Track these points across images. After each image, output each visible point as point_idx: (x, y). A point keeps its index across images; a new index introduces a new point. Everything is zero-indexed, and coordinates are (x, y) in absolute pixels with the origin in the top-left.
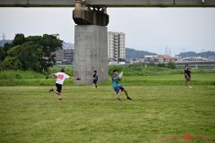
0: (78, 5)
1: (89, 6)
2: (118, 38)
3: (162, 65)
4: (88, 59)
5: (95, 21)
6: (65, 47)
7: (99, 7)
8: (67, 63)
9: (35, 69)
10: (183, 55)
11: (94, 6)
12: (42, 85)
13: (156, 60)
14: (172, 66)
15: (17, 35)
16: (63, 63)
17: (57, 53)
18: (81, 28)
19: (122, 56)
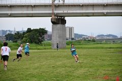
0: (53, 16)
1: (58, 16)
2: (71, 29)
3: (90, 40)
4: (57, 38)
5: (60, 22)
6: (48, 33)
7: (62, 16)
8: (49, 40)
9: (36, 43)
10: (99, 36)
11: (60, 16)
12: (39, 49)
13: (87, 38)
14: (94, 41)
15: (28, 29)
16: (48, 40)
17: (45, 36)
18: (55, 26)
19: (73, 37)
